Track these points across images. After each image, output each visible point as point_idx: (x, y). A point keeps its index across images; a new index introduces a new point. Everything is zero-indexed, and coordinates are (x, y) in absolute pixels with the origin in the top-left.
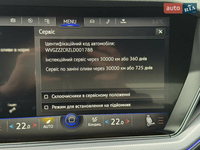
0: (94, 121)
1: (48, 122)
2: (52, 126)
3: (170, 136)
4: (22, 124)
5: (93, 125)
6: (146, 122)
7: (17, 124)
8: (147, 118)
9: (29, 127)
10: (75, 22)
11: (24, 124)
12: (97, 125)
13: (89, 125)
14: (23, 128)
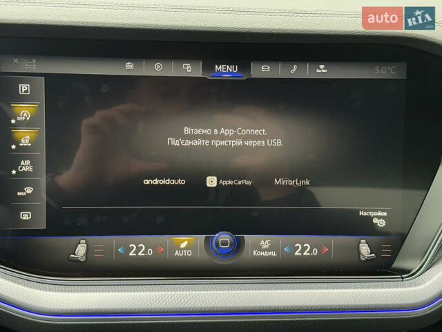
0: (265, 247)
1: (183, 245)
2: (189, 253)
3: (403, 278)
4: (140, 246)
5: (262, 253)
6: (359, 253)
7: (131, 246)
8: (361, 245)
9: (150, 252)
10: (235, 70)
11: (142, 248)
12: (270, 253)
13: (255, 253)
14: (140, 254)
